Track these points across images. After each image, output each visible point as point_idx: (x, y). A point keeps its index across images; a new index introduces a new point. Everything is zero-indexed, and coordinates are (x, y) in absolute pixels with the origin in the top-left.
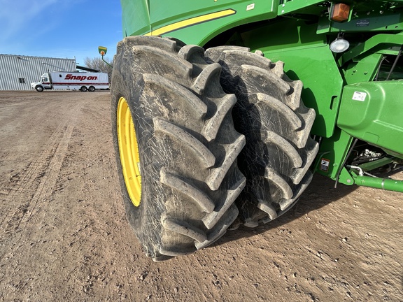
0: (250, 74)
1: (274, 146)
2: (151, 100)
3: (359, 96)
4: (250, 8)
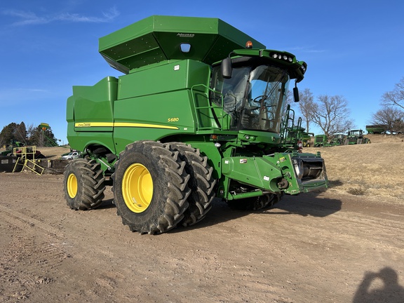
0: (188, 155)
1: (199, 179)
2: (162, 163)
3: (227, 162)
4: (185, 129)
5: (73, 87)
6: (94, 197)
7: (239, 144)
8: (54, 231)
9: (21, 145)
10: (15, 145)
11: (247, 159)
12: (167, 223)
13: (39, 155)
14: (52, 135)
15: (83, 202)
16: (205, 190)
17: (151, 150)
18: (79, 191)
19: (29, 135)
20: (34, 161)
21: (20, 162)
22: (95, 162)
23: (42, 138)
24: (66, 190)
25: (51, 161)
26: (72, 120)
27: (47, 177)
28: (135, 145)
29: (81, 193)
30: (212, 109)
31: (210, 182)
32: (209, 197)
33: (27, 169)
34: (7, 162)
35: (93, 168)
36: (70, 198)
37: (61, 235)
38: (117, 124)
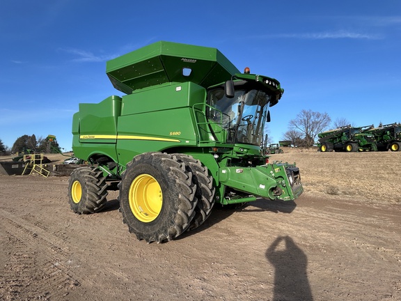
0: (192, 165)
1: (203, 188)
3: (224, 172)
4: (187, 142)
5: (80, 104)
6: (97, 202)
7: (235, 156)
8: (59, 242)
9: (32, 152)
10: (26, 152)
11: (242, 169)
12: (176, 232)
13: (46, 161)
14: (58, 145)
15: (87, 207)
16: (208, 197)
17: (161, 161)
18: (83, 197)
19: (38, 145)
20: (41, 166)
21: (28, 166)
22: (98, 170)
23: (49, 146)
24: (70, 195)
25: (56, 166)
26: (77, 132)
27: (52, 179)
28: (143, 157)
29: (86, 199)
30: (209, 125)
31: (211, 190)
32: (211, 204)
33: (35, 172)
34: (17, 166)
35: (97, 176)
36: (74, 203)
37: (65, 249)
38: (119, 137)
